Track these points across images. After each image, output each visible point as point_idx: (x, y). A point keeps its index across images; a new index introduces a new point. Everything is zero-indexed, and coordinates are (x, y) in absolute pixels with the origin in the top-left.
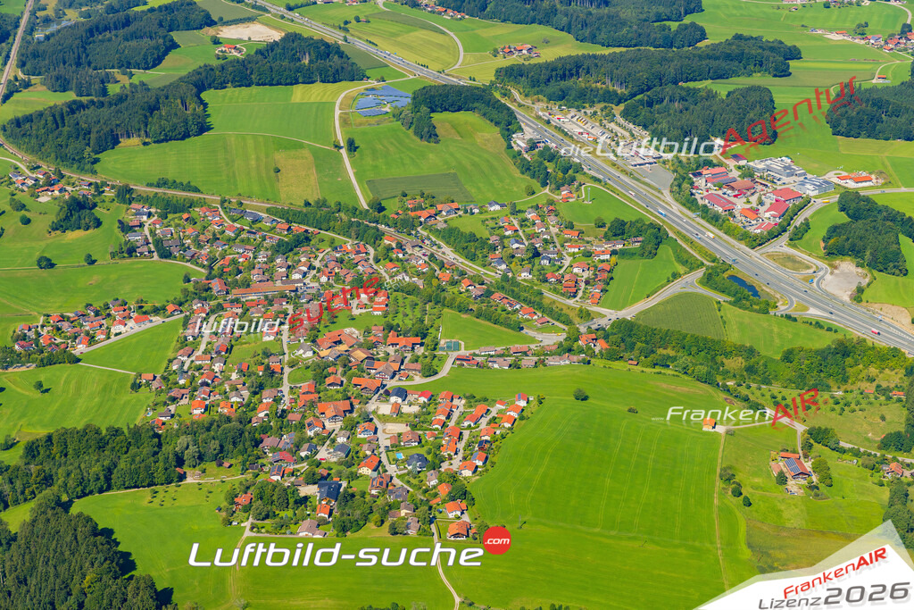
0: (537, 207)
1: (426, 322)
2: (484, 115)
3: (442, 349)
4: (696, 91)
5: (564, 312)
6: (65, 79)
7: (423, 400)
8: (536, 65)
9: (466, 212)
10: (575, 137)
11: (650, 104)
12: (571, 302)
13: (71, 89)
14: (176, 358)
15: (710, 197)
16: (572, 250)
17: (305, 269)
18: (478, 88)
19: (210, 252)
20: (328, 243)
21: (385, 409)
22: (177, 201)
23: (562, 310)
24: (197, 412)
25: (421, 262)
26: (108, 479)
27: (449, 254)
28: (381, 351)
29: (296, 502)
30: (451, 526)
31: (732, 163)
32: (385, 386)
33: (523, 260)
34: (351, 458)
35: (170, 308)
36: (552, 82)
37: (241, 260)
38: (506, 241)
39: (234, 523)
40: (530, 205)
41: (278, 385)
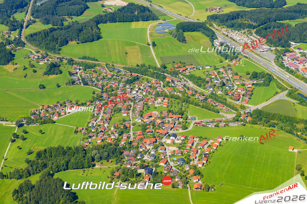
0: (224, 67)
1: (183, 109)
2: (203, 33)
3: (189, 119)
4: (283, 24)
5: (235, 106)
6: (48, 20)
7: (183, 138)
8: (222, 14)
9: (197, 69)
10: (238, 41)
11: (266, 29)
12: (237, 102)
13: (50, 23)
14: (91, 122)
15: (290, 64)
16: (238, 83)
17: (137, 89)
18: (201, 23)
19: (102, 83)
20: (146, 80)
21: (169, 141)
22: (90, 64)
23: (234, 105)
24: (99, 142)
25: (180, 87)
26: (67, 166)
27: (191, 84)
28: (167, 120)
29: (137, 175)
30: (195, 185)
31: (297, 51)
32: (168, 133)
33: (219, 87)
34: (156, 159)
35: (88, 103)
36: (229, 21)
37: (113, 86)
38: (212, 80)
40: (221, 67)
41: (129, 132)
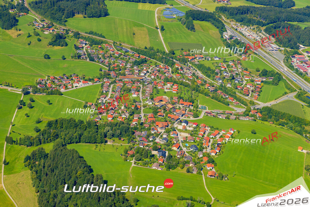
0: (233, 61)
1: (193, 98)
2: (213, 24)
3: (200, 108)
4: (293, 25)
7: (194, 126)
9: (206, 59)
10: (247, 37)
12: (247, 98)
14: (100, 98)
15: (298, 66)
16: (247, 79)
17: (145, 72)
19: (109, 61)
20: (154, 64)
21: (180, 127)
23: (243, 100)
24: (110, 119)
25: (190, 75)
26: (80, 139)
27: (200, 74)
28: (178, 106)
29: (151, 156)
30: (209, 172)
31: (306, 54)
32: (179, 119)
33: (228, 80)
34: (169, 143)
35: (96, 80)
36: (238, 15)
37: (121, 65)
38: (222, 72)
39: (128, 161)
40: (231, 60)
41: (139, 113)
